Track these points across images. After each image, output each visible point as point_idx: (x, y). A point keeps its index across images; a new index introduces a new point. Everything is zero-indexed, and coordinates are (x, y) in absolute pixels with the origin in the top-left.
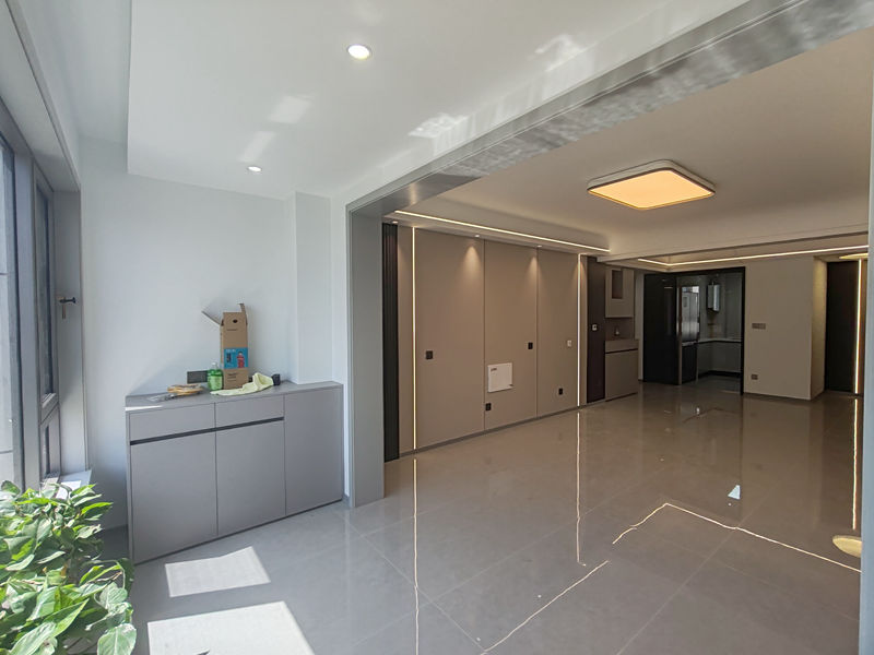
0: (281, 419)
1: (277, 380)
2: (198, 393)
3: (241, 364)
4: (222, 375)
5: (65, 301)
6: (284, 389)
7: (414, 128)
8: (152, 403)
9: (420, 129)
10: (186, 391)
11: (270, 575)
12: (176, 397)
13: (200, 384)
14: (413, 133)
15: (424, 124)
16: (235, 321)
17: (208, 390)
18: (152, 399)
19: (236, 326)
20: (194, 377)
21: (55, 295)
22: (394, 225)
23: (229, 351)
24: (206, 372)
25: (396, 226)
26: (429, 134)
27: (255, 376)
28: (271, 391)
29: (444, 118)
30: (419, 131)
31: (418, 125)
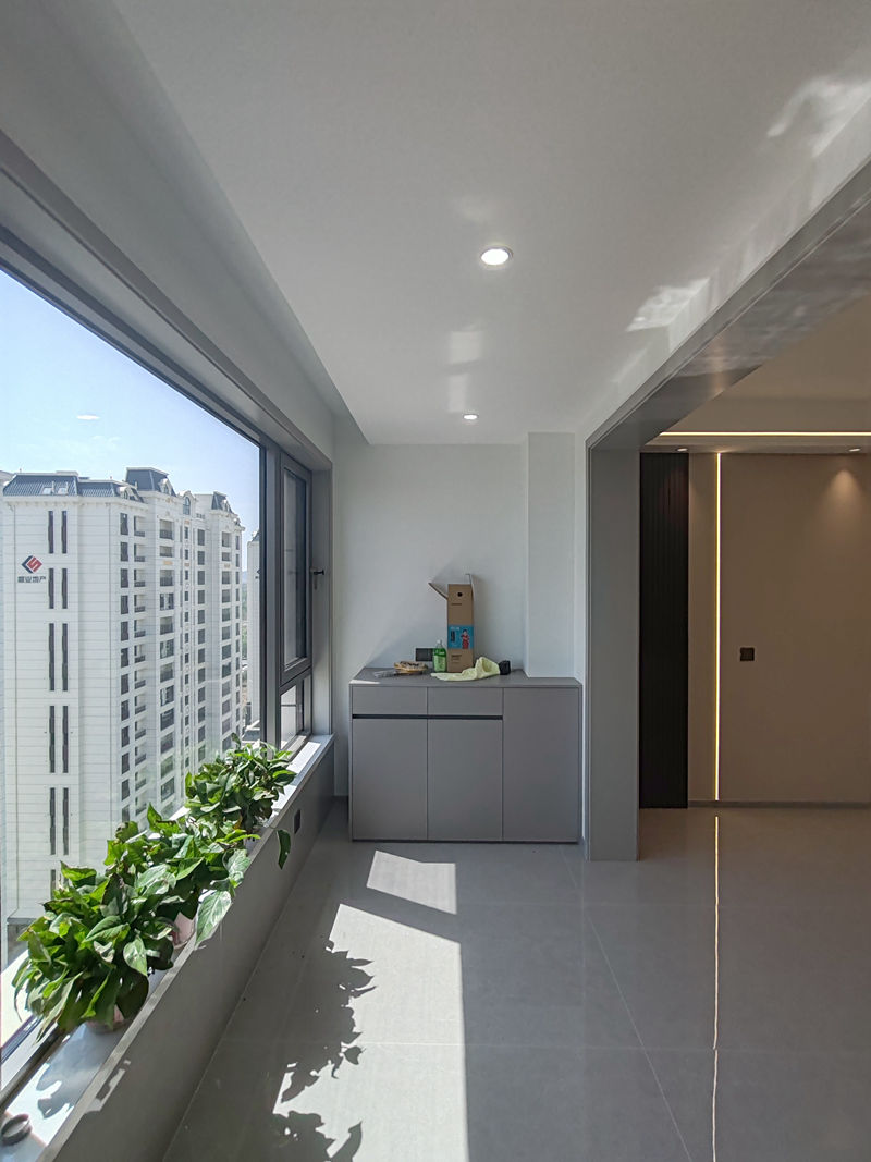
0: (501, 718)
1: (505, 668)
2: (421, 673)
3: (466, 645)
4: (445, 655)
5: (317, 573)
6: (512, 680)
7: (630, 321)
8: (373, 679)
9: (640, 319)
10: (407, 669)
11: (459, 906)
12: (398, 675)
13: (424, 663)
14: (633, 327)
15: (643, 309)
16: (460, 595)
17: (429, 671)
18: (376, 674)
19: (463, 599)
20: (424, 655)
21: (310, 567)
22: (682, 453)
23: (452, 628)
24: (432, 650)
25: (686, 455)
26: (655, 322)
27: (480, 662)
28: (496, 682)
29: (667, 295)
30: (640, 323)
31: (635, 314)
